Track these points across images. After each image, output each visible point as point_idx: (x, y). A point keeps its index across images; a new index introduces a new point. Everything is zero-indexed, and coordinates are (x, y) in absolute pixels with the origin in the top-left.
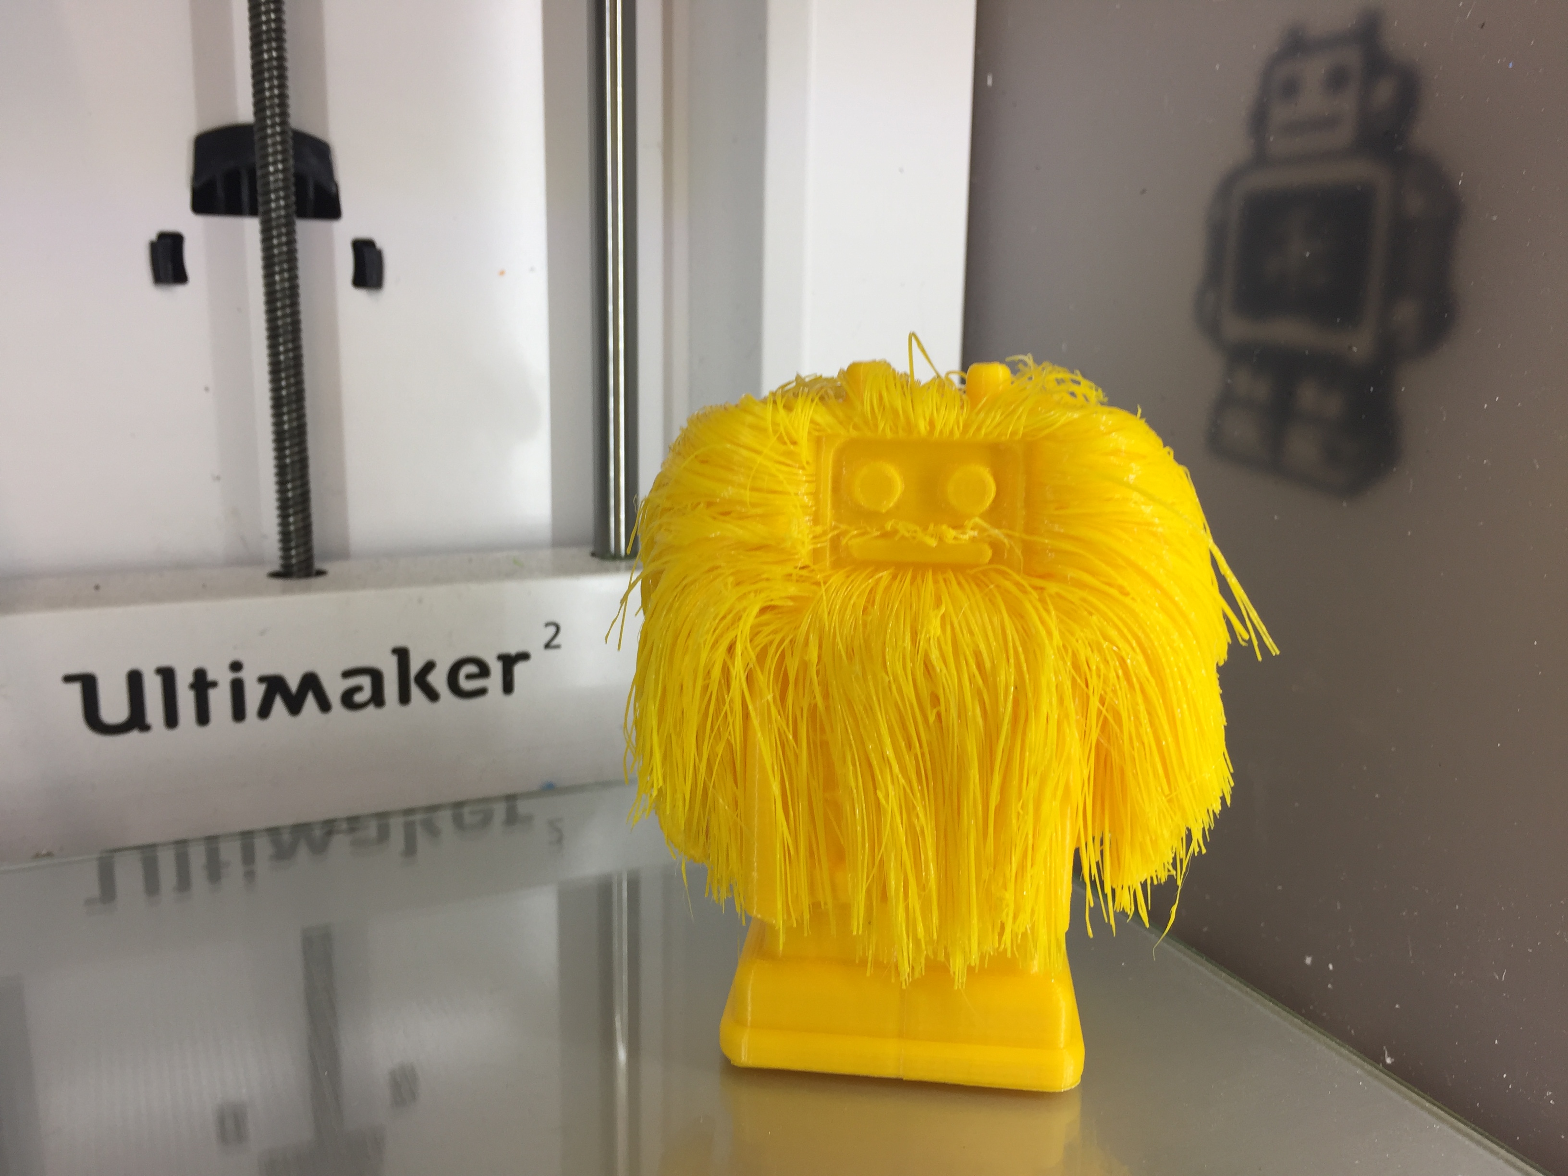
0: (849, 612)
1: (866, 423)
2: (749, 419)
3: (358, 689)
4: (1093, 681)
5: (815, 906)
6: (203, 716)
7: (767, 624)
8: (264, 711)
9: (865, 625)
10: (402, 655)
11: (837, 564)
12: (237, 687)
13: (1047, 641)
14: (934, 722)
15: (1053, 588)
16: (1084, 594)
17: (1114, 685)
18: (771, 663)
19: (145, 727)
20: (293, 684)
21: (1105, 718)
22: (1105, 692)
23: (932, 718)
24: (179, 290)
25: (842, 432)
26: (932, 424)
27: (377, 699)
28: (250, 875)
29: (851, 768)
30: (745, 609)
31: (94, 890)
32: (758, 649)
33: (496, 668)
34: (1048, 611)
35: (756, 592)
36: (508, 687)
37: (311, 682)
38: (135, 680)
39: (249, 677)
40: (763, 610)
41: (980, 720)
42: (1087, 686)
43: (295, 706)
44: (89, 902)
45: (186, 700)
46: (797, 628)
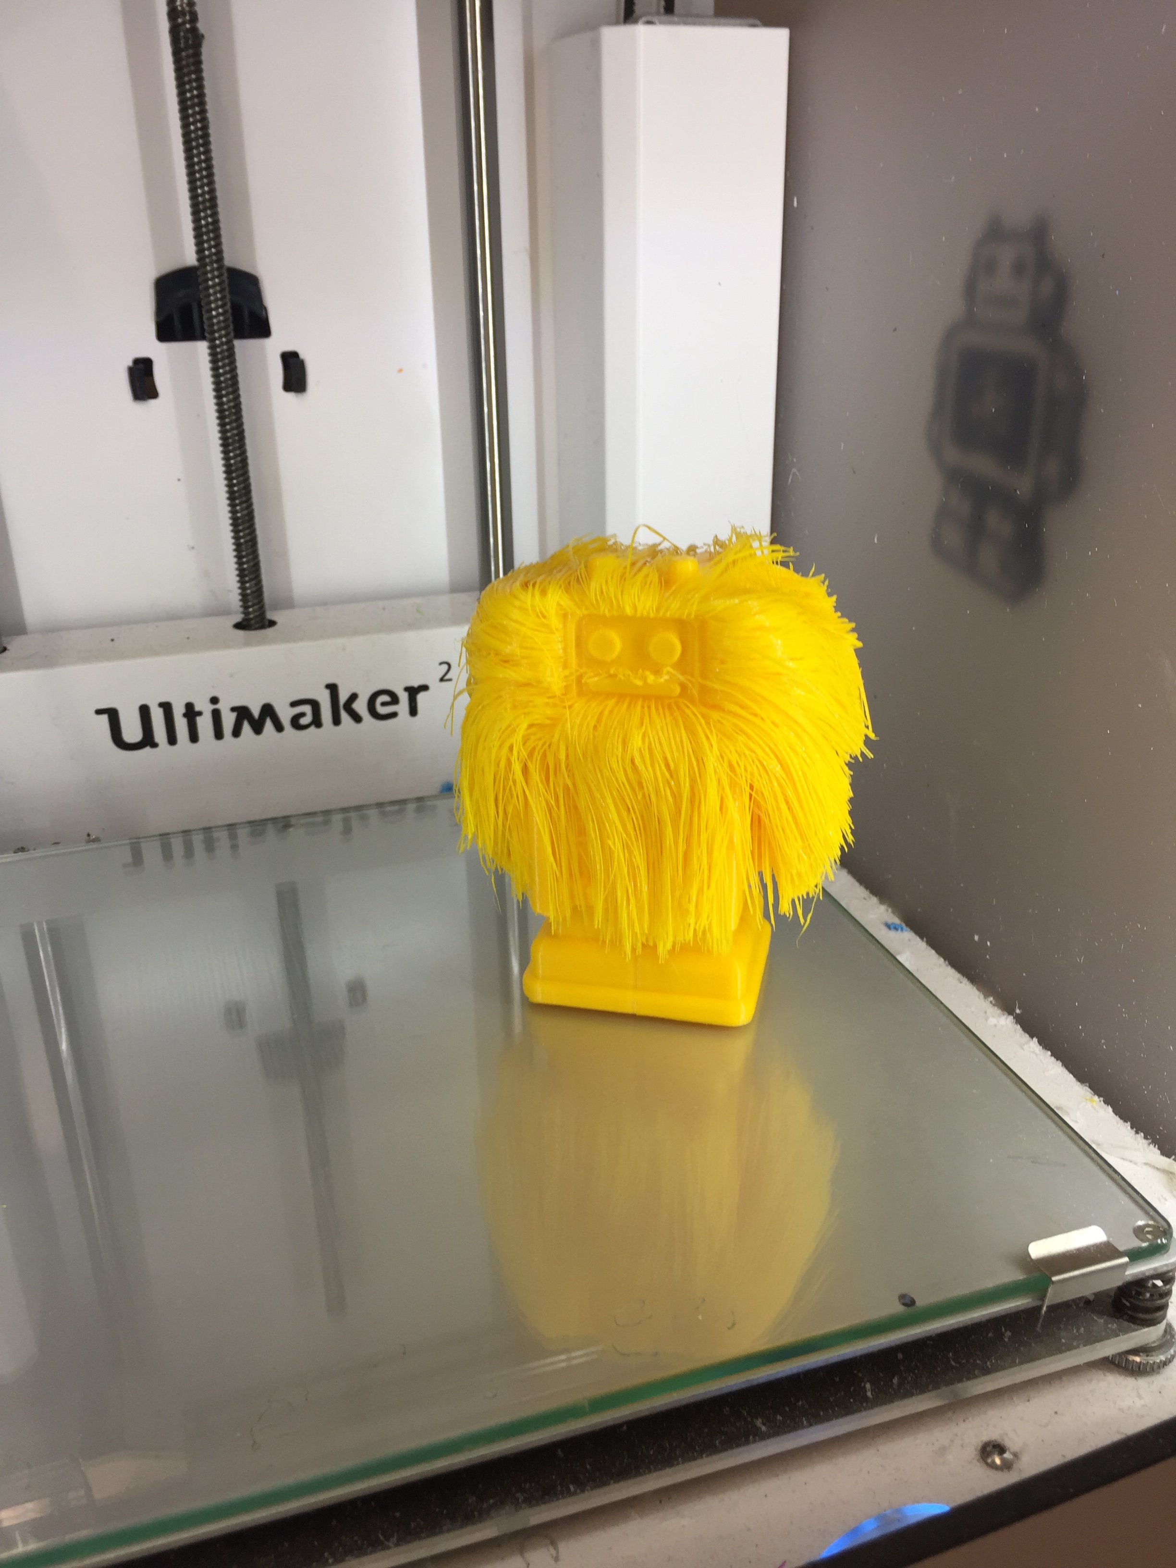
0: (584, 728)
1: (592, 604)
2: (517, 603)
3: (303, 715)
5: (575, 909)
6: (194, 737)
7: (534, 734)
8: (236, 733)
9: (594, 737)
10: (333, 689)
11: (581, 694)
12: (216, 715)
13: (708, 751)
14: (641, 798)
15: (715, 715)
16: (735, 721)
18: (537, 756)
19: (154, 745)
20: (256, 712)
21: (754, 798)
23: (640, 796)
24: (152, 402)
25: (578, 612)
26: (635, 608)
27: (317, 722)
28: (234, 847)
29: (591, 824)
30: (517, 726)
31: (129, 859)
32: (529, 749)
33: (404, 697)
34: (711, 731)
35: (525, 714)
36: (413, 711)
37: (268, 710)
38: (144, 711)
39: (224, 707)
40: (531, 726)
41: (670, 799)
43: (258, 728)
44: (125, 865)
45: (181, 725)
46: (553, 736)
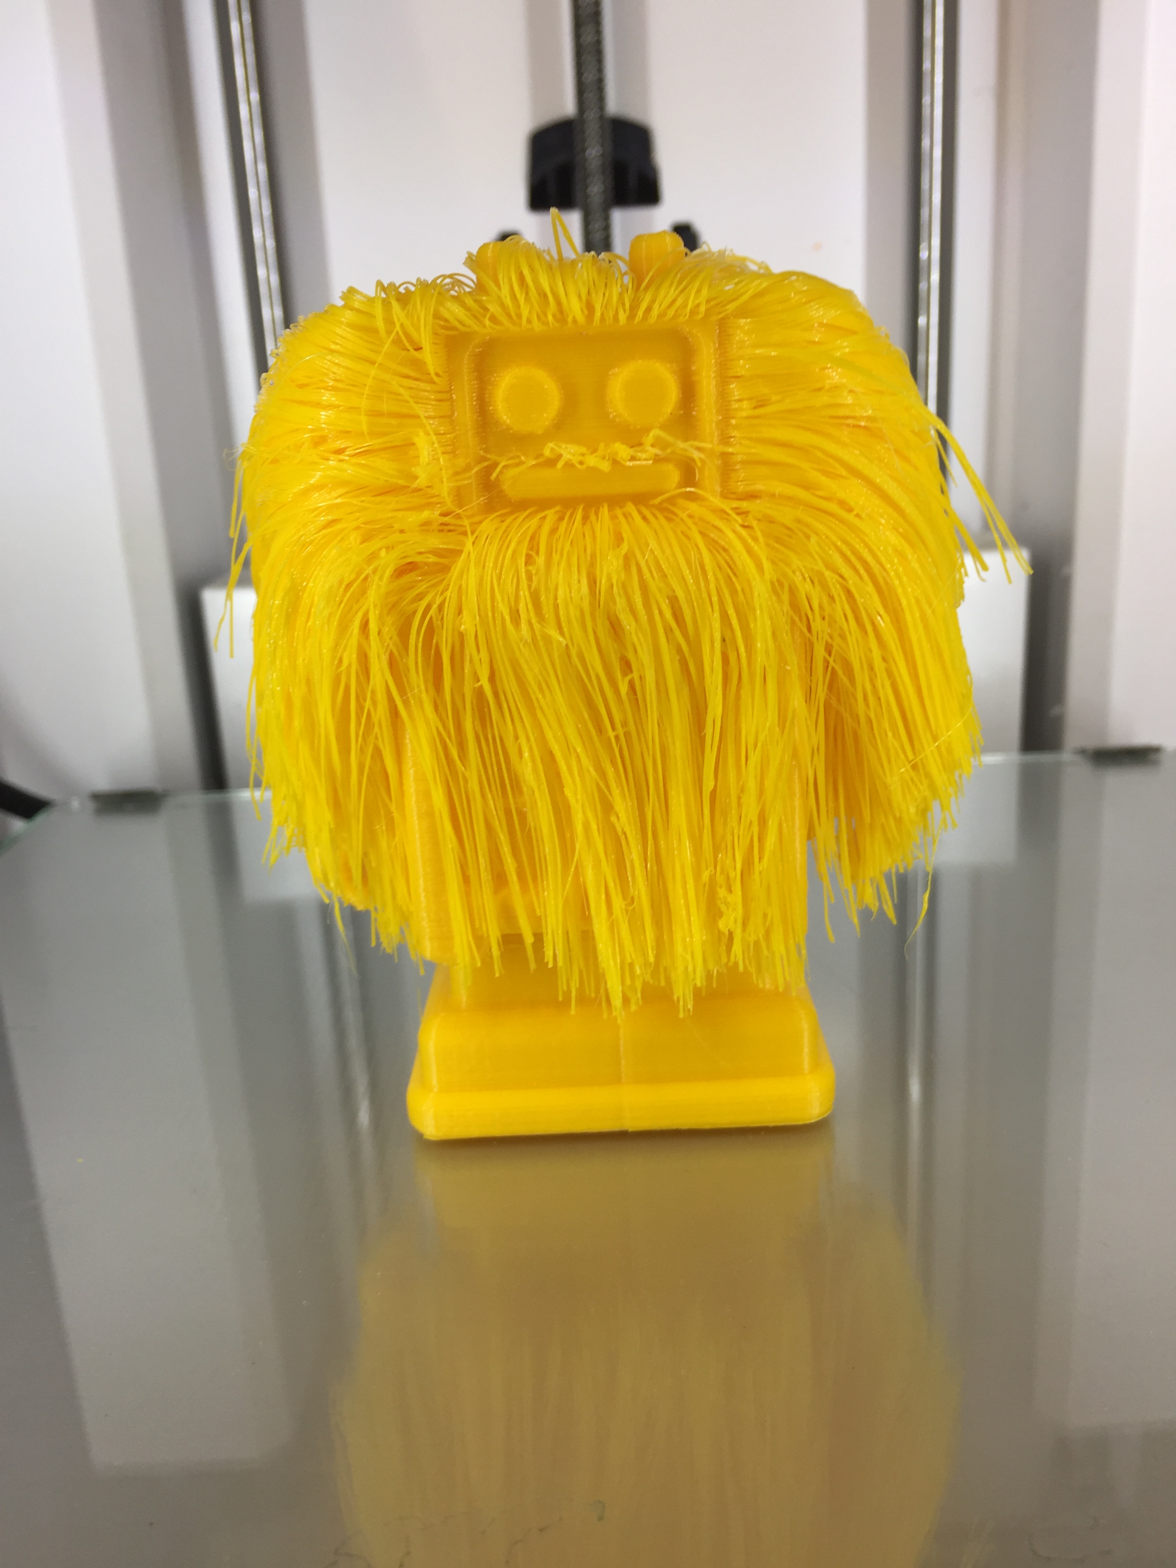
4: (817, 624)
7: (406, 589)
9: (529, 578)
14: (627, 693)
15: (758, 509)
16: (799, 514)
17: (841, 628)
18: (417, 639)
21: (834, 671)
22: (831, 637)
23: (624, 688)
25: (477, 327)
26: (589, 309)
30: (375, 572)
32: (399, 622)
34: (754, 538)
35: (387, 547)
40: (399, 571)
42: (809, 629)
46: (445, 590)
